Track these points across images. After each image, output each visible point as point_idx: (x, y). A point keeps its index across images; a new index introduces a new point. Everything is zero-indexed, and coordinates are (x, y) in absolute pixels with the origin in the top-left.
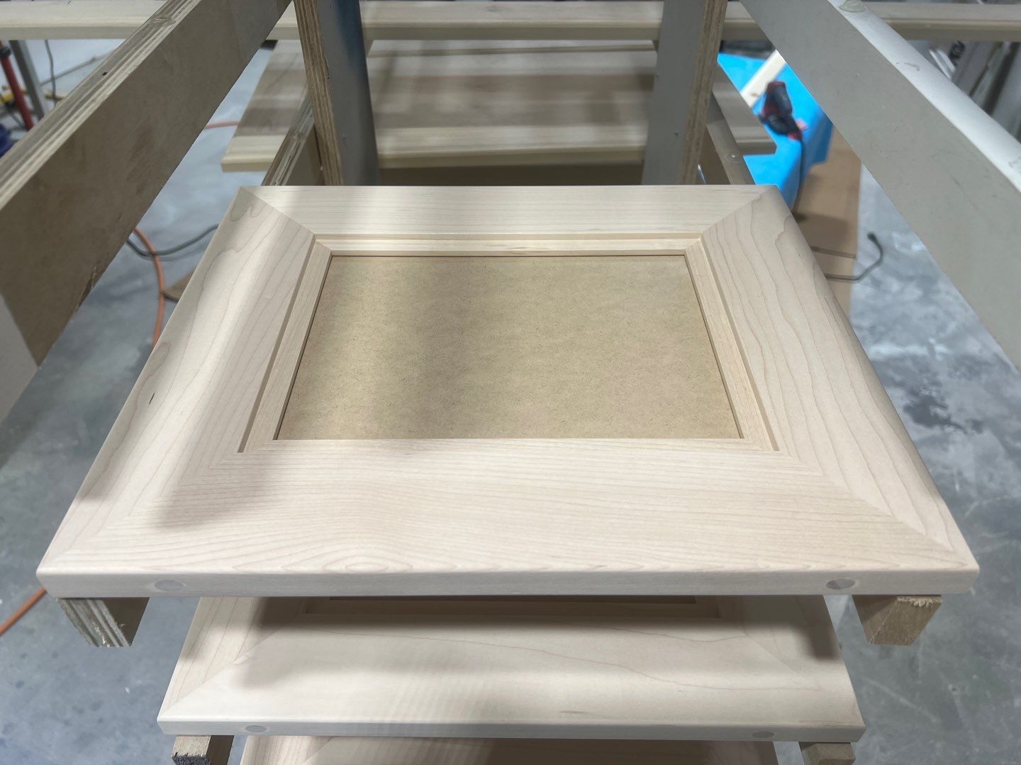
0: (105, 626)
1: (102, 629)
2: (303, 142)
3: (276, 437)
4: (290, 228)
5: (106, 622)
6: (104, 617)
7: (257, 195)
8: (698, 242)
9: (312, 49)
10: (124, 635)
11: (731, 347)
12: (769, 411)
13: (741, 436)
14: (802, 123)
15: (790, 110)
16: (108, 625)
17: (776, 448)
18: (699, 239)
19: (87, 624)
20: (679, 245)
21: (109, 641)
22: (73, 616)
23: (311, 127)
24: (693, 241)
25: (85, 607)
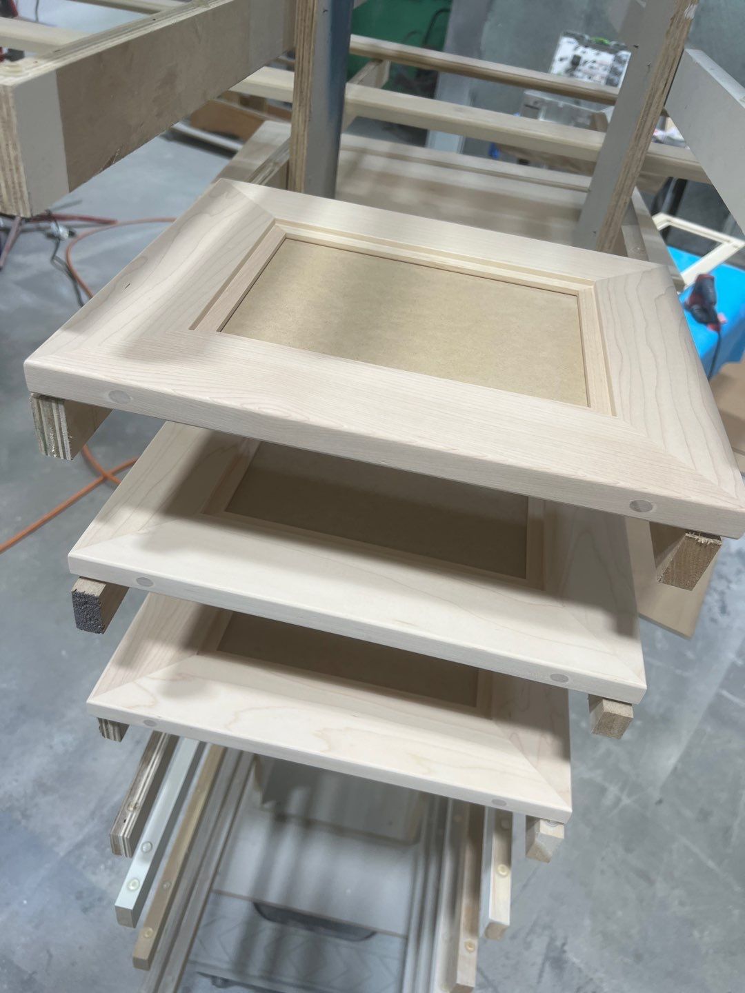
0: (58, 433)
1: (55, 436)
2: (277, 169)
3: (220, 330)
4: (256, 211)
5: (60, 429)
6: (60, 424)
7: (234, 186)
8: (591, 289)
9: (301, 92)
10: (70, 447)
11: (598, 355)
12: (616, 393)
13: (589, 405)
14: (722, 317)
15: (714, 303)
16: (61, 433)
17: (614, 414)
18: (592, 287)
19: (45, 429)
20: (574, 287)
21: (57, 452)
22: (37, 417)
23: (285, 161)
24: (587, 287)
25: (49, 409)
